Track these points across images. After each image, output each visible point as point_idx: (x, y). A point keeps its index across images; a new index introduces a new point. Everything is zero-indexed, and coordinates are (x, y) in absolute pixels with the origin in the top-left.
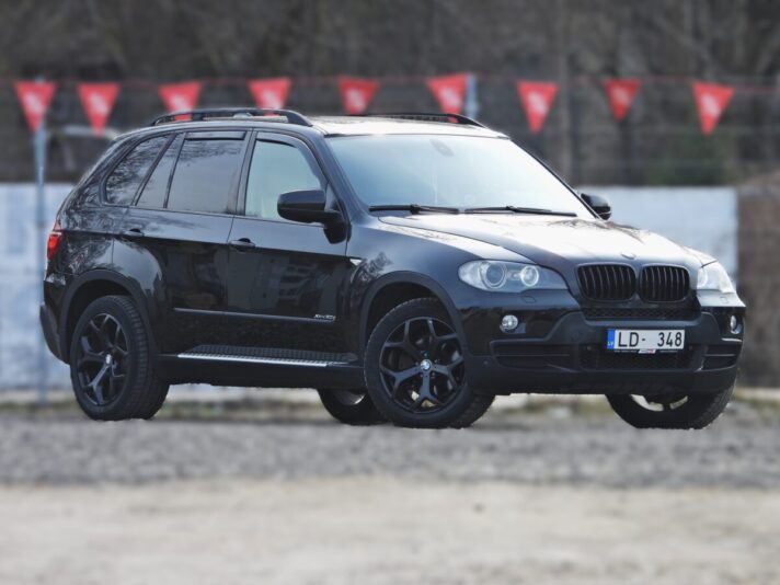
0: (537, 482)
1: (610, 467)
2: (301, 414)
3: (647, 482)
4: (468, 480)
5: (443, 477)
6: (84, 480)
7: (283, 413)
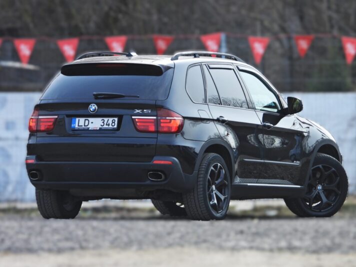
0: (271, 250)
1: (307, 242)
2: (134, 214)
3: (330, 250)
4: (234, 249)
5: (221, 248)
6: (30, 251)
7: (125, 214)
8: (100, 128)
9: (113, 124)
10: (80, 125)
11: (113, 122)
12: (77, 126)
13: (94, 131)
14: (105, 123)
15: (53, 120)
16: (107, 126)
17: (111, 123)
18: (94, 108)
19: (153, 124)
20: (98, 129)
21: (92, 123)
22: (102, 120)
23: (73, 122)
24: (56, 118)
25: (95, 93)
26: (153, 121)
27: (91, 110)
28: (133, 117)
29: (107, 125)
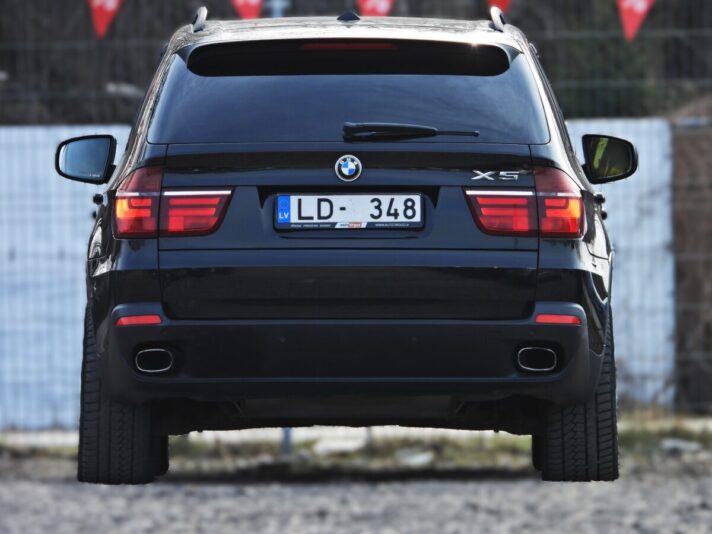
8: (369, 224)
9: (410, 213)
10: (303, 215)
11: (407, 208)
12: (294, 219)
13: (352, 233)
14: (385, 208)
15: (217, 200)
16: (391, 219)
17: (402, 208)
18: (352, 166)
19: (525, 212)
20: (364, 226)
21: (343, 209)
22: (373, 201)
23: (280, 206)
24: (229, 198)
25: (350, 124)
26: (524, 202)
27: (345, 171)
28: (469, 193)
29: (389, 214)
